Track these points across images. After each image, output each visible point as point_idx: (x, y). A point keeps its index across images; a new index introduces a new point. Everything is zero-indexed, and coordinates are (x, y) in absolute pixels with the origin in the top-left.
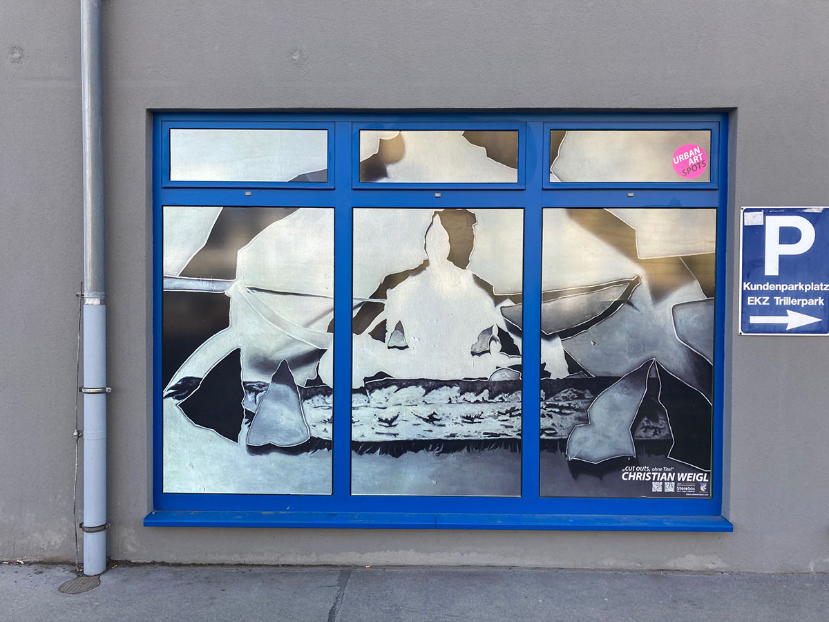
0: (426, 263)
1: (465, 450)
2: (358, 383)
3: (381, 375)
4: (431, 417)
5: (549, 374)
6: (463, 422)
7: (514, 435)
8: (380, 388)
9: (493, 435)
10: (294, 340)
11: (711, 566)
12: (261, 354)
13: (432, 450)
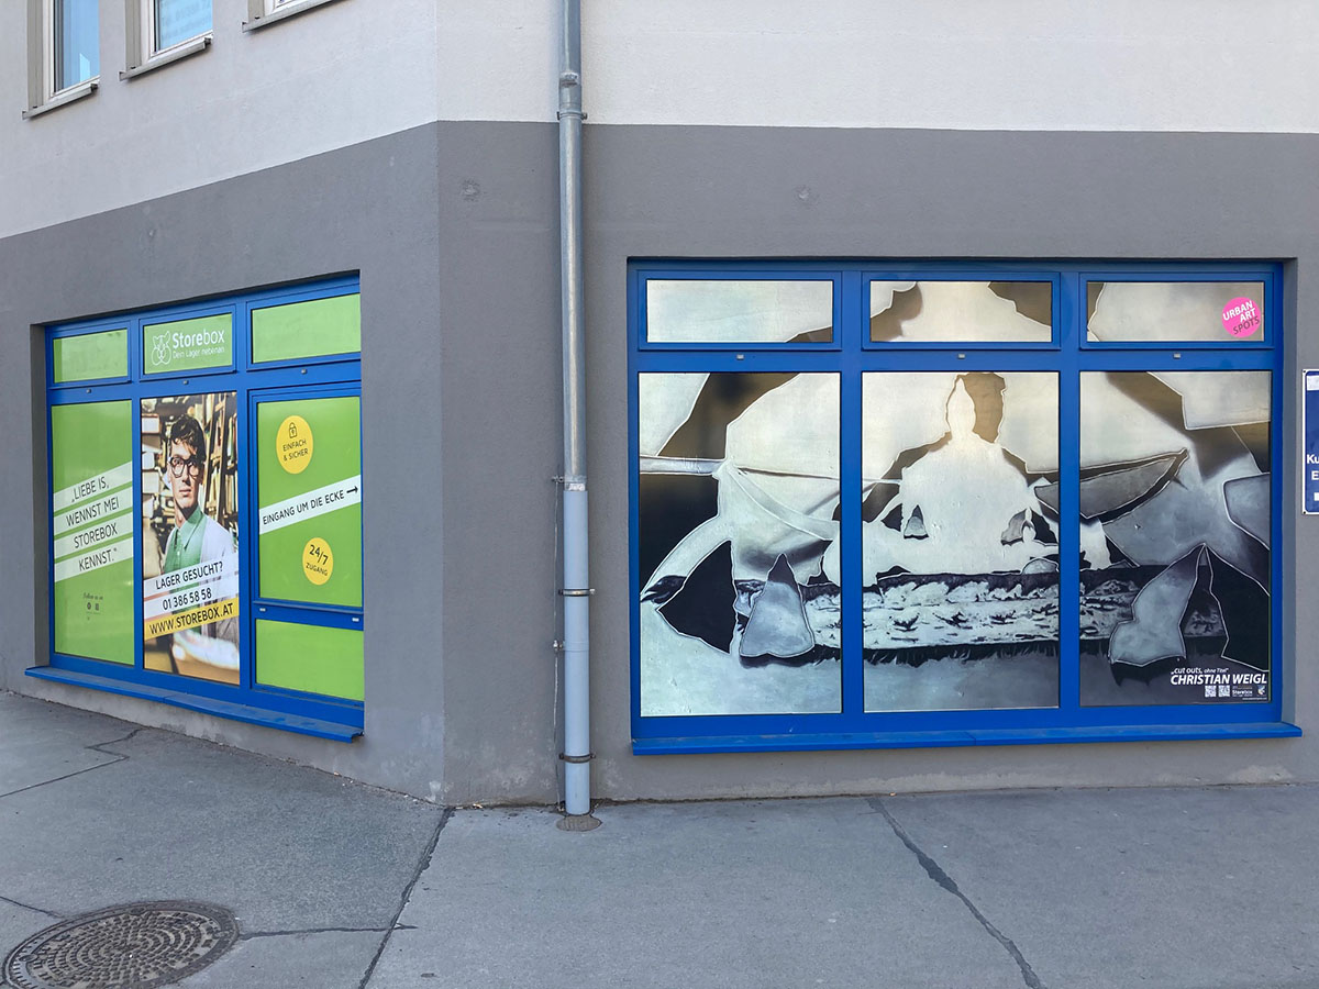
0: (948, 436)
1: (995, 656)
2: (869, 579)
3: (897, 569)
4: (955, 618)
5: (1089, 564)
6: (993, 623)
7: (1051, 637)
8: (896, 586)
9: (1026, 637)
10: (794, 530)
11: (1276, 778)
12: (755, 547)
13: (957, 657)
